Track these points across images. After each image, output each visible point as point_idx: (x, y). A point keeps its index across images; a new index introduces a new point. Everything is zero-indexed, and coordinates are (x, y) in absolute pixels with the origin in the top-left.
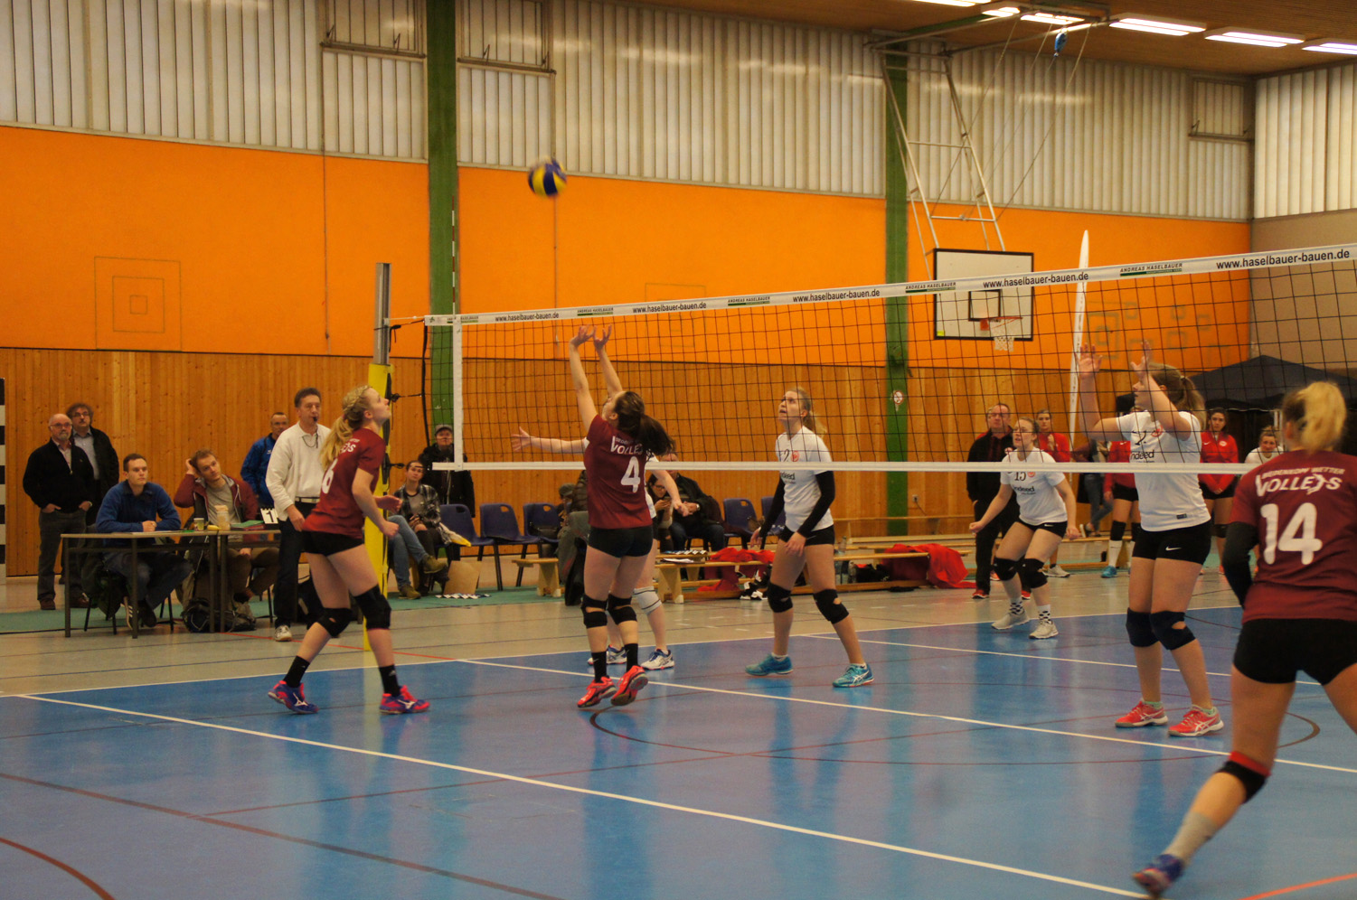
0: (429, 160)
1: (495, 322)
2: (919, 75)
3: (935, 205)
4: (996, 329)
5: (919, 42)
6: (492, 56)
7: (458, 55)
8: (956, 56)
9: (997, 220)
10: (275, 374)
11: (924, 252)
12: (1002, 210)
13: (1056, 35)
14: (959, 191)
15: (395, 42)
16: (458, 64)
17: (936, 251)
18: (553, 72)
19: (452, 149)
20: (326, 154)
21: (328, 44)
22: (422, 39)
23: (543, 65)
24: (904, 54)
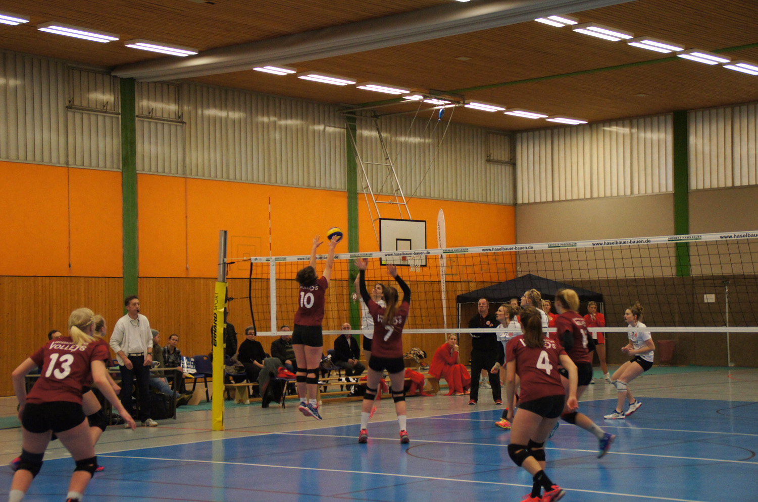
0: (121, 169)
2: (361, 127)
4: (409, 260)
6: (154, 114)
7: (137, 113)
8: (379, 119)
9: (407, 203)
10: (42, 286)
11: (372, 220)
13: (440, 109)
15: (104, 106)
16: (137, 118)
17: (380, 219)
18: (185, 123)
19: (134, 164)
20: (69, 166)
21: (70, 107)
22: (118, 105)
23: (179, 119)
24: (354, 116)
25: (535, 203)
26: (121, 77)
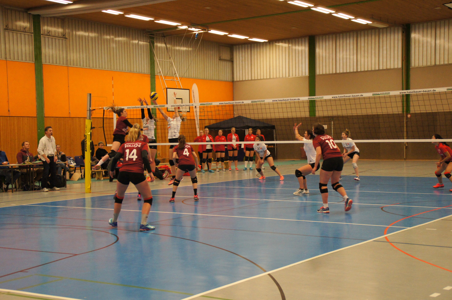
0: (34, 61)
1: (127, 109)
2: (157, 42)
3: (165, 76)
4: (181, 109)
6: (50, 34)
7: (42, 33)
8: (166, 37)
9: (180, 80)
11: (163, 89)
13: (196, 33)
15: (24, 29)
16: (42, 36)
17: (167, 88)
18: (67, 38)
19: (41, 59)
20: (7, 59)
21: (7, 29)
22: (32, 29)
23: (64, 36)
24: (153, 36)
25: (243, 81)
26: (33, 14)
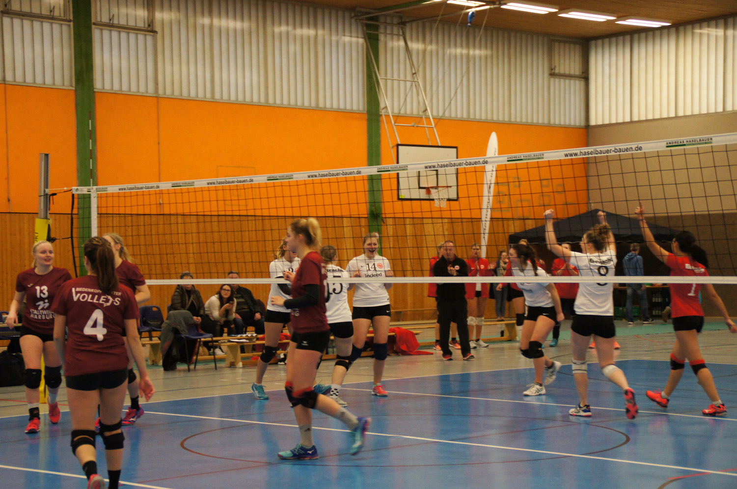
0: (75, 87)
1: (118, 191)
2: (386, 36)
3: (397, 117)
4: (434, 194)
5: (385, 16)
6: (116, 22)
7: (93, 21)
8: (408, 25)
9: (435, 126)
11: (391, 146)
12: (438, 120)
13: (469, 13)
14: (412, 108)
15: (51, 11)
16: (93, 26)
17: (398, 145)
18: (156, 32)
19: (91, 80)
20: (6, 83)
21: (6, 12)
22: (70, 10)
23: (149, 28)
24: (377, 23)
